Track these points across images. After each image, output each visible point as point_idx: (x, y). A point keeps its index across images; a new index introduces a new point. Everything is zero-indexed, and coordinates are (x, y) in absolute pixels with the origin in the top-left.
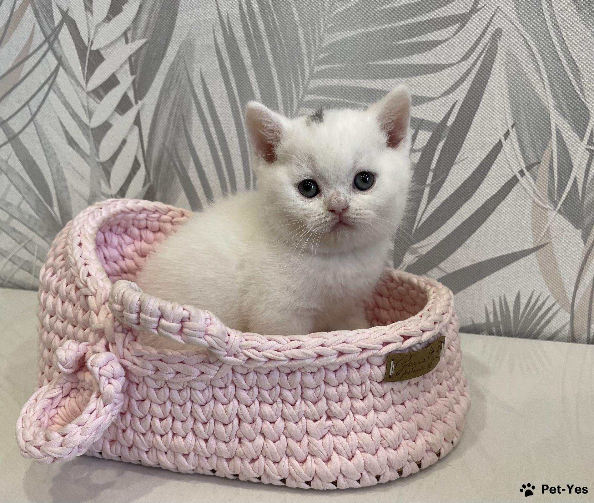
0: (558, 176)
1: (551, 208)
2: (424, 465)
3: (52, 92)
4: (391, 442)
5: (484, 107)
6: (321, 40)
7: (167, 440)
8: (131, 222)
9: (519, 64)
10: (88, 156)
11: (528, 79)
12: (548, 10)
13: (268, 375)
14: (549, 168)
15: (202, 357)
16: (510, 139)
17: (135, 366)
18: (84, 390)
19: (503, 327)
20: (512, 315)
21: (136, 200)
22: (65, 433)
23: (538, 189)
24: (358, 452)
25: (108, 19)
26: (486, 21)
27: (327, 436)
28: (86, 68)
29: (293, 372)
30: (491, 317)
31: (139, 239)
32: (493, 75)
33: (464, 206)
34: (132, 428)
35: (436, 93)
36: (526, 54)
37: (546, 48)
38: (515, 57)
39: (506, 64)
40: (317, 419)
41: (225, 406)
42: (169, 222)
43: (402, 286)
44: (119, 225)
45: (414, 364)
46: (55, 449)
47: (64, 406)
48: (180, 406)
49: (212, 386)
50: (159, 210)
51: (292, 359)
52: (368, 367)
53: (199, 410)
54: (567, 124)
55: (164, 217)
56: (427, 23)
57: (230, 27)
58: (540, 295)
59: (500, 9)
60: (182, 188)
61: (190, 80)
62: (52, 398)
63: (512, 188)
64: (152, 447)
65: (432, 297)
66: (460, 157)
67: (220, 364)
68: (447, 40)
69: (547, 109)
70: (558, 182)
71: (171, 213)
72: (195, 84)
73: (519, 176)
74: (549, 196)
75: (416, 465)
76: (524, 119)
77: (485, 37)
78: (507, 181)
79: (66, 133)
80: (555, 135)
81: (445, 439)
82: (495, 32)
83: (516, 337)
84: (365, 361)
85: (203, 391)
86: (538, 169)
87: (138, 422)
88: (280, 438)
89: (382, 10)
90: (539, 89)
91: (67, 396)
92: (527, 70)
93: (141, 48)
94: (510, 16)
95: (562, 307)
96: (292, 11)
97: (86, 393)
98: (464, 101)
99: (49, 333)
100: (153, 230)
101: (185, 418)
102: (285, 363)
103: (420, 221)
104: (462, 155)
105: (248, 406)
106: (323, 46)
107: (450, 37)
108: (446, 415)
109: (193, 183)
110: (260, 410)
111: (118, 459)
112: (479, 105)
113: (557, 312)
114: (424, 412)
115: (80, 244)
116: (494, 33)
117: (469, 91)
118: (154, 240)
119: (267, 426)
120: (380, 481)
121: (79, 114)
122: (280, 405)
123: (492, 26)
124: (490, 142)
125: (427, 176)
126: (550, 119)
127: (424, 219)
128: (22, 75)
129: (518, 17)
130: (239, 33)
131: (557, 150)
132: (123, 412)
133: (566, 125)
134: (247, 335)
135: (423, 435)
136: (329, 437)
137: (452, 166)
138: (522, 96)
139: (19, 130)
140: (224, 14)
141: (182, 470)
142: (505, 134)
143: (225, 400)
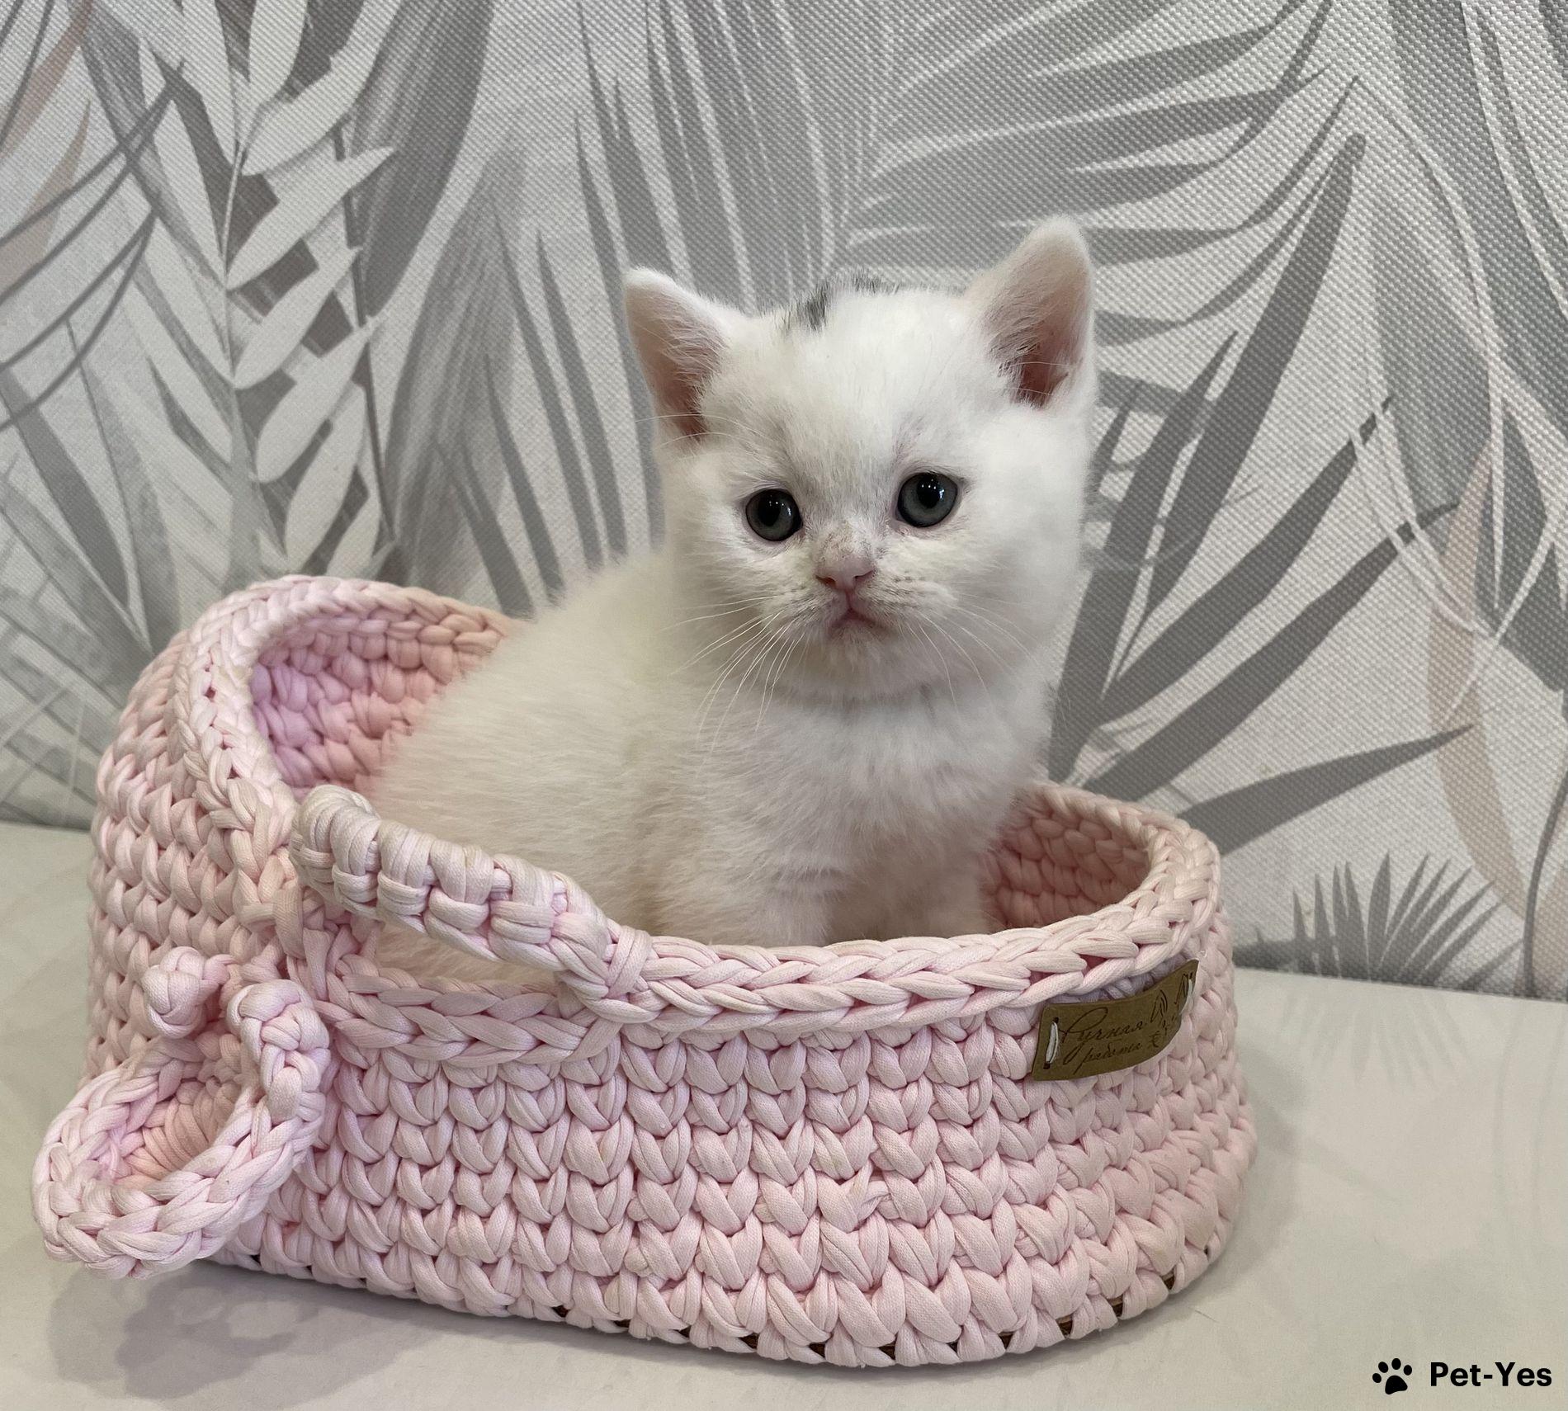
0: (1506, 542)
1: (1483, 631)
2: (1132, 1307)
3: (132, 288)
4: (1046, 1243)
5: (1310, 350)
6: (871, 158)
7: (439, 1224)
8: (344, 641)
9: (1409, 233)
10: (227, 466)
11: (1432, 275)
12: (1491, 89)
13: (716, 1052)
14: (1482, 520)
15: (540, 1001)
16: (1378, 439)
17: (358, 1021)
18: (219, 1083)
19: (1341, 951)
20: (1365, 919)
21: (359, 582)
22: (164, 1195)
23: (1450, 579)
24: (954, 1268)
25: (290, 90)
26: (1323, 115)
27: (872, 1222)
28: (227, 226)
29: (784, 1048)
30: (1310, 923)
31: (365, 688)
32: (1336, 262)
33: (1246, 619)
34: (344, 1190)
35: (1179, 311)
36: (1428, 208)
37: (1483, 192)
38: (1399, 214)
39: (1373, 233)
40: (845, 1176)
41: (598, 1135)
42: (444, 644)
43: (1078, 829)
44: (311, 647)
45: (1114, 1033)
46: (136, 1237)
47: (162, 1127)
48: (476, 1131)
49: (565, 1080)
50: (419, 609)
51: (784, 1011)
52: (987, 1036)
53: (528, 1145)
54: (1533, 400)
55: (434, 631)
56: (1160, 117)
57: (623, 120)
58: (1445, 867)
59: (1360, 83)
60: (480, 557)
61: (508, 261)
62: (129, 1104)
63: (1380, 573)
64: (400, 1243)
65: (1163, 856)
66: (1240, 486)
67: (588, 1021)
68: (1214, 164)
69: (1480, 358)
70: (1504, 559)
71: (451, 620)
72: (522, 273)
73: (1397, 542)
74: (1479, 597)
75: (1108, 1309)
76: (1418, 387)
77: (1318, 159)
78: (1364, 554)
79: (169, 401)
80: (1500, 432)
81: (1187, 1242)
82: (1346, 147)
83: (1374, 980)
84: (981, 1020)
85: (539, 1093)
86: (1451, 523)
87: (360, 1172)
88: (744, 1226)
89: (1039, 79)
90: (1459, 304)
91: (169, 1099)
92: (1429, 251)
93: (377, 173)
94: (1389, 103)
95: (1503, 901)
96: (793, 79)
97: (222, 1094)
98: (1256, 332)
99: (120, 930)
100: (403, 665)
101: (490, 1166)
102: (765, 1020)
103: (1124, 658)
104: (1245, 481)
105: (659, 1137)
106: (875, 175)
107: (1221, 155)
108: (1192, 1177)
109: (510, 545)
110: (693, 1148)
111: (305, 1275)
112: (1294, 346)
113: (1489, 913)
114: (1134, 1166)
115: (210, 693)
116: (1342, 148)
117: (1270, 305)
118: (406, 692)
119: (712, 1193)
120: (1013, 1348)
121: (203, 351)
122: (748, 1135)
123: (1338, 128)
124: (1322, 448)
125: (1148, 537)
126: (1487, 386)
127: (1136, 654)
128: (53, 242)
129: (1410, 107)
130: (646, 137)
131: (1505, 473)
132: (320, 1145)
133: (1532, 404)
134: (664, 943)
135: (1131, 1228)
136: (877, 1226)
137: (1216, 510)
138: (1415, 322)
139: (42, 390)
140: (606, 84)
141: (476, 1305)
142: (1363, 427)
143: (598, 1119)
